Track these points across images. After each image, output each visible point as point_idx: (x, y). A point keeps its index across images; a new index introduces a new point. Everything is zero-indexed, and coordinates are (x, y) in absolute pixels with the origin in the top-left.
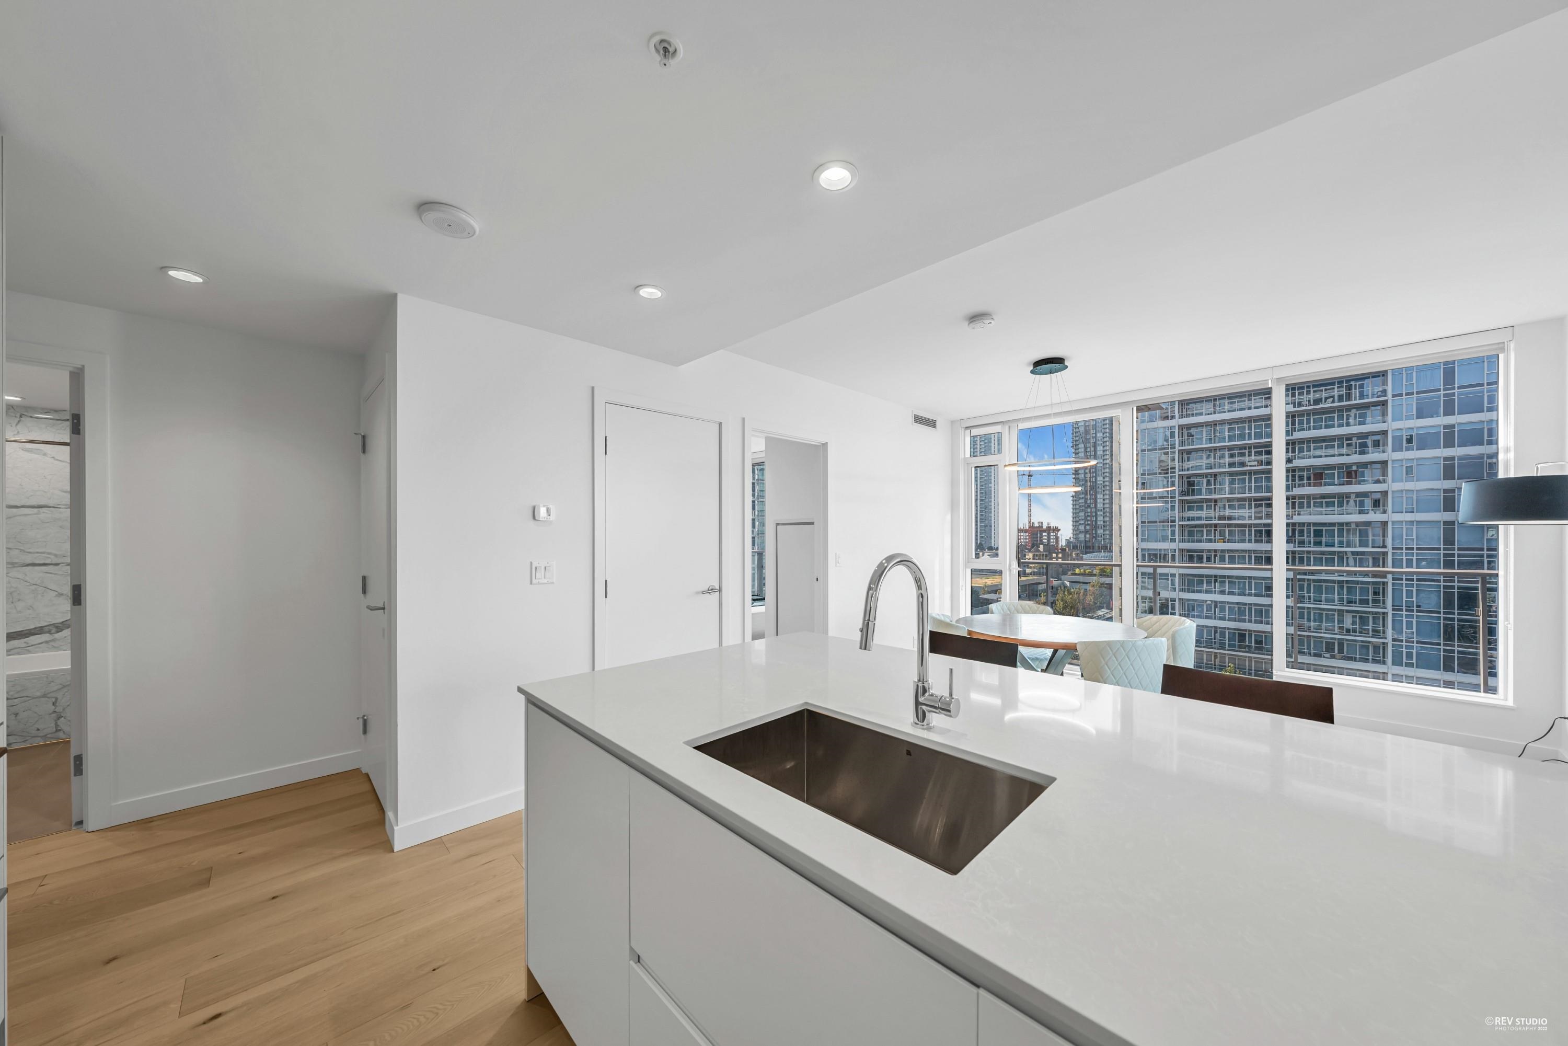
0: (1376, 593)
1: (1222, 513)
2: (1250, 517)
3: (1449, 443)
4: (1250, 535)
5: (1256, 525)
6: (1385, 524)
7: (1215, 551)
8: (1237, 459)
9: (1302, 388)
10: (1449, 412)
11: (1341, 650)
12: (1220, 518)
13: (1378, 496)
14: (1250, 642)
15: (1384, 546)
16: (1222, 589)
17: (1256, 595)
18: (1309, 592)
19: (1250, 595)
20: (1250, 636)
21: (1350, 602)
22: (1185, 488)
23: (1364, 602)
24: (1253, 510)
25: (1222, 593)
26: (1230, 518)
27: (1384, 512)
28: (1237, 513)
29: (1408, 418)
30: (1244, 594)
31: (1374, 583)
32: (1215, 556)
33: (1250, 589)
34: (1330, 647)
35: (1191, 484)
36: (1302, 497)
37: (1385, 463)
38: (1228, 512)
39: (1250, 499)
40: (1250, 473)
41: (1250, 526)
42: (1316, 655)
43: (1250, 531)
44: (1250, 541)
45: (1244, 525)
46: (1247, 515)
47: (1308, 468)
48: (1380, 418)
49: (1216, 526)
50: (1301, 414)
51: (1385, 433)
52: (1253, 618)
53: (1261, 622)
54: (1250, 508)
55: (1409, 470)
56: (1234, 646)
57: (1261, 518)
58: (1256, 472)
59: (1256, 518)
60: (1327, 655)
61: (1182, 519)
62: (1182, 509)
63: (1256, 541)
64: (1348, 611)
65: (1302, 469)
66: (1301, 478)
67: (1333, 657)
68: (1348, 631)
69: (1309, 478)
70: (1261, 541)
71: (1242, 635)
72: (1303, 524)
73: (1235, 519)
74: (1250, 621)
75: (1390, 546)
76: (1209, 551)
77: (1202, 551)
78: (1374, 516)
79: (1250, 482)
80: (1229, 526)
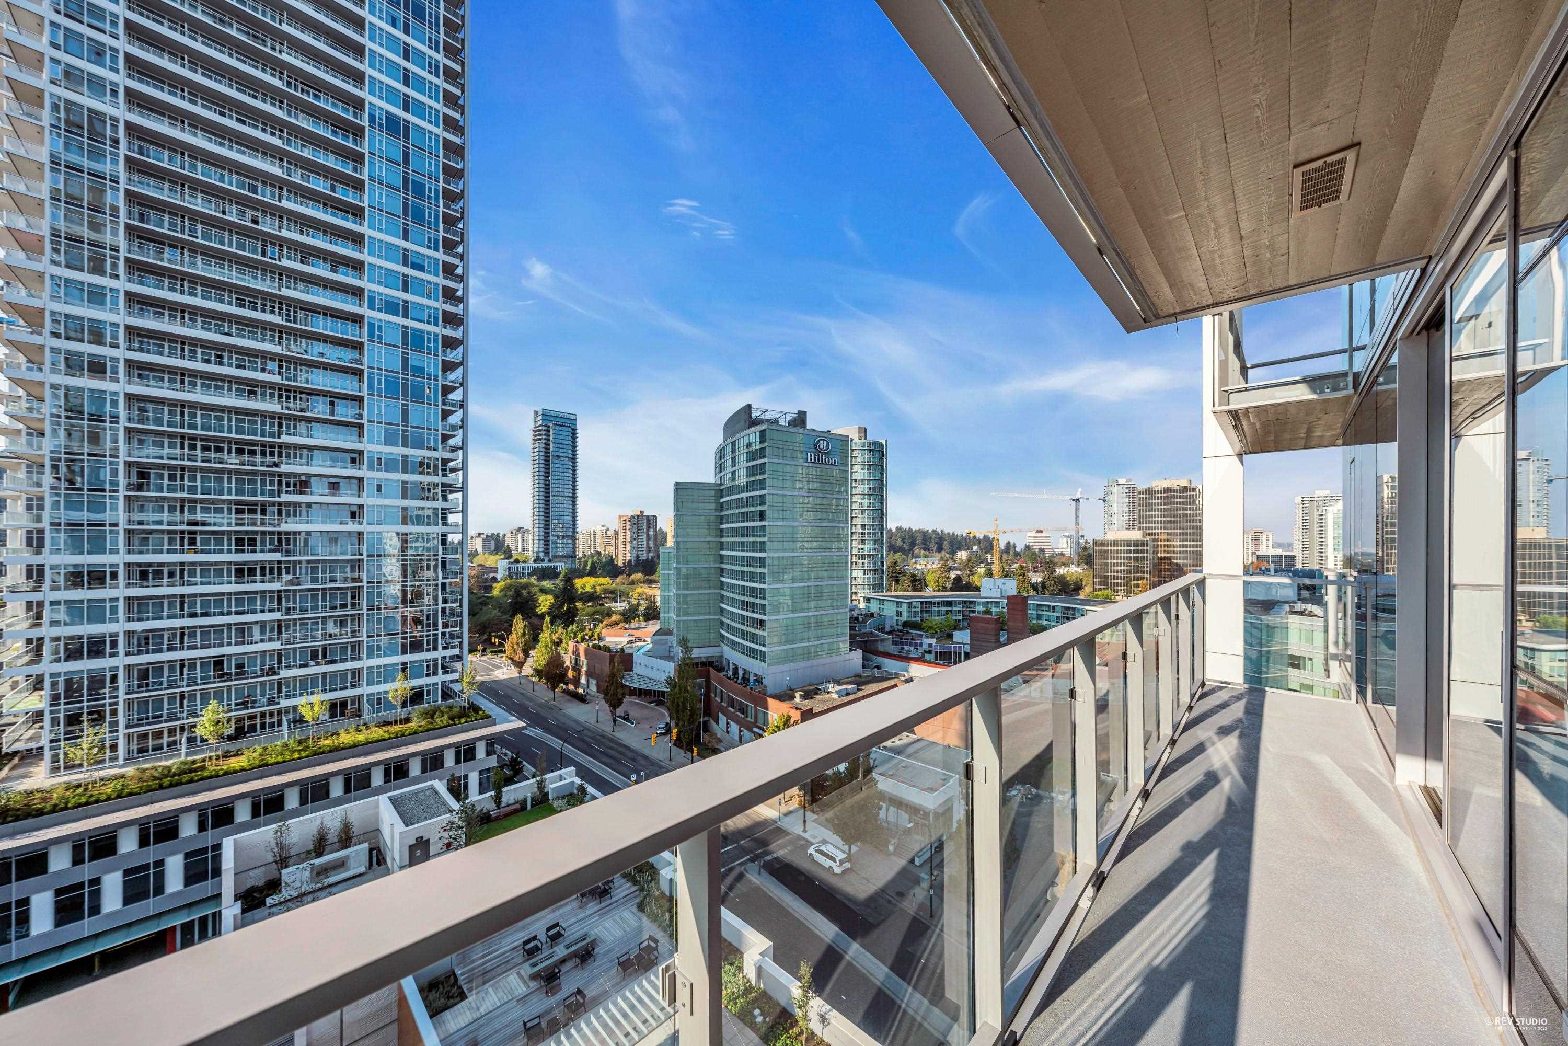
0: (353, 597)
1: (192, 517)
2: (229, 524)
3: (405, 471)
4: (230, 544)
5: (236, 532)
6: (360, 534)
7: (182, 564)
8: (213, 455)
9: (289, 391)
10: (405, 445)
11: (325, 656)
12: (189, 524)
13: (355, 508)
14: (229, 668)
15: (361, 554)
16: (192, 611)
17: (236, 613)
18: (295, 602)
19: (229, 613)
20: (229, 660)
21: (333, 608)
22: (134, 480)
23: (344, 606)
24: (233, 516)
25: (193, 615)
26: (204, 524)
27: (360, 523)
28: (211, 518)
29: (379, 443)
30: (222, 614)
31: (352, 588)
32: (182, 571)
33: (229, 606)
34: (314, 655)
35: (143, 475)
36: (288, 504)
37: (360, 480)
38: (199, 516)
39: (230, 502)
40: (230, 472)
41: (229, 533)
42: (302, 666)
43: (229, 539)
44: (229, 551)
45: (223, 533)
46: (225, 521)
47: (295, 475)
48: (357, 438)
49: (182, 532)
50: (288, 418)
51: (361, 453)
52: (233, 640)
53: (243, 643)
54: (230, 512)
55: (379, 488)
56: (209, 677)
57: (243, 525)
58: (238, 472)
59: (237, 525)
60: (313, 663)
61: (129, 522)
62: (129, 509)
63: (237, 551)
64: (331, 617)
65: (288, 475)
66: (288, 485)
67: (318, 664)
68: (331, 635)
69: (295, 485)
70: (243, 551)
71: (219, 663)
72: (287, 533)
73: (209, 524)
74: (229, 644)
75: (365, 553)
76: (174, 564)
77: (161, 564)
78: (352, 527)
79: (230, 482)
80: (202, 532)
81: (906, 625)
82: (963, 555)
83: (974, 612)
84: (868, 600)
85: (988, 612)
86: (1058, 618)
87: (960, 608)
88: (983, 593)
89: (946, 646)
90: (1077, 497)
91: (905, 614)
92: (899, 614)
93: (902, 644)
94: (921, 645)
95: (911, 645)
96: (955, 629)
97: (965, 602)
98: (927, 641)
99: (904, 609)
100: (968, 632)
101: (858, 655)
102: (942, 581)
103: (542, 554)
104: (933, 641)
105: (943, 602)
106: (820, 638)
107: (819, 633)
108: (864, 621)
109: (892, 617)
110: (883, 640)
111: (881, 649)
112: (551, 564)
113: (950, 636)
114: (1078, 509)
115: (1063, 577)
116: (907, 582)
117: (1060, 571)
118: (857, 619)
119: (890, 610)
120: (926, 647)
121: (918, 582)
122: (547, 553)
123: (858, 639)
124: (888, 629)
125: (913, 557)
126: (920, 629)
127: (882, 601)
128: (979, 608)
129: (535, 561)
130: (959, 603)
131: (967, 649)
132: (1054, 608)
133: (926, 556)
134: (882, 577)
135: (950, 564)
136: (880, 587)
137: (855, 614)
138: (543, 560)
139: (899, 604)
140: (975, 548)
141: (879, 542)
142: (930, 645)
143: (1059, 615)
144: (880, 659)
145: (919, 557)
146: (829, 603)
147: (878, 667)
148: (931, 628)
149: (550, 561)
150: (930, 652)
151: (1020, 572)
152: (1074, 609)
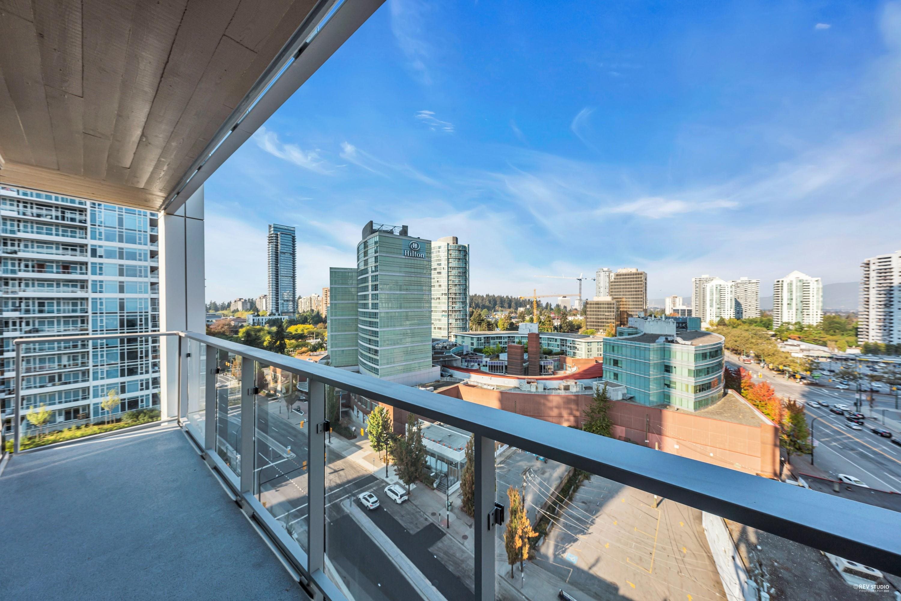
81: (475, 350)
82: (521, 309)
83: (514, 342)
84: (456, 336)
85: (520, 343)
86: (558, 345)
87: (506, 340)
88: (520, 331)
89: (496, 362)
90: (580, 278)
91: (475, 344)
92: (472, 344)
93: (471, 361)
94: (482, 362)
95: (476, 362)
96: (502, 352)
97: (509, 337)
98: (485, 360)
99: (475, 341)
100: (506, 354)
101: (438, 369)
102: (506, 325)
103: (274, 311)
104: (488, 359)
105: (497, 337)
106: (413, 360)
107: (413, 357)
108: (450, 348)
109: (467, 346)
110: (456, 360)
111: (455, 365)
112: (279, 317)
113: (498, 356)
114: (580, 285)
115: (572, 322)
116: (484, 325)
117: (570, 318)
118: (446, 347)
119: (467, 342)
120: (484, 363)
121: (490, 326)
122: (277, 310)
123: (441, 359)
124: (465, 353)
125: (495, 311)
126: (482, 353)
127: (463, 337)
128: (517, 340)
129: (270, 315)
130: (506, 337)
131: (506, 363)
132: (556, 340)
133: (502, 311)
134: (466, 323)
135: (513, 315)
136: (464, 329)
137: (445, 344)
138: (275, 315)
139: (472, 338)
140: (528, 306)
141: (464, 303)
142: (486, 362)
143: (559, 343)
144: (451, 371)
145: (498, 311)
146: (419, 339)
147: (451, 376)
148: (487, 352)
149: (279, 315)
150: (486, 366)
151: (548, 319)
152: (566, 340)
